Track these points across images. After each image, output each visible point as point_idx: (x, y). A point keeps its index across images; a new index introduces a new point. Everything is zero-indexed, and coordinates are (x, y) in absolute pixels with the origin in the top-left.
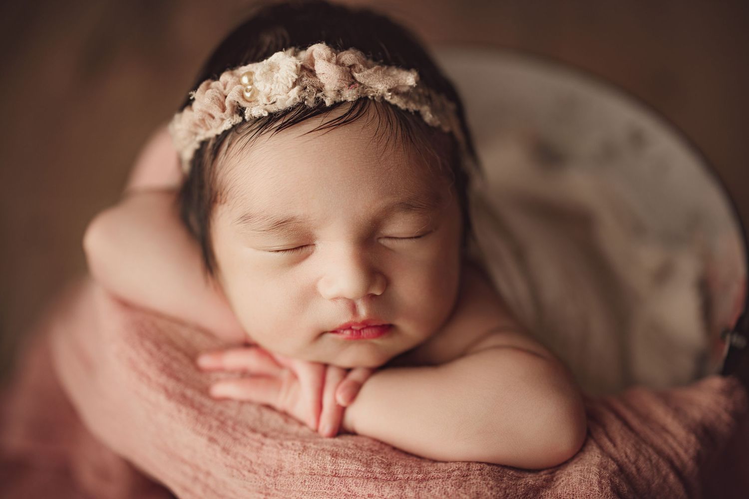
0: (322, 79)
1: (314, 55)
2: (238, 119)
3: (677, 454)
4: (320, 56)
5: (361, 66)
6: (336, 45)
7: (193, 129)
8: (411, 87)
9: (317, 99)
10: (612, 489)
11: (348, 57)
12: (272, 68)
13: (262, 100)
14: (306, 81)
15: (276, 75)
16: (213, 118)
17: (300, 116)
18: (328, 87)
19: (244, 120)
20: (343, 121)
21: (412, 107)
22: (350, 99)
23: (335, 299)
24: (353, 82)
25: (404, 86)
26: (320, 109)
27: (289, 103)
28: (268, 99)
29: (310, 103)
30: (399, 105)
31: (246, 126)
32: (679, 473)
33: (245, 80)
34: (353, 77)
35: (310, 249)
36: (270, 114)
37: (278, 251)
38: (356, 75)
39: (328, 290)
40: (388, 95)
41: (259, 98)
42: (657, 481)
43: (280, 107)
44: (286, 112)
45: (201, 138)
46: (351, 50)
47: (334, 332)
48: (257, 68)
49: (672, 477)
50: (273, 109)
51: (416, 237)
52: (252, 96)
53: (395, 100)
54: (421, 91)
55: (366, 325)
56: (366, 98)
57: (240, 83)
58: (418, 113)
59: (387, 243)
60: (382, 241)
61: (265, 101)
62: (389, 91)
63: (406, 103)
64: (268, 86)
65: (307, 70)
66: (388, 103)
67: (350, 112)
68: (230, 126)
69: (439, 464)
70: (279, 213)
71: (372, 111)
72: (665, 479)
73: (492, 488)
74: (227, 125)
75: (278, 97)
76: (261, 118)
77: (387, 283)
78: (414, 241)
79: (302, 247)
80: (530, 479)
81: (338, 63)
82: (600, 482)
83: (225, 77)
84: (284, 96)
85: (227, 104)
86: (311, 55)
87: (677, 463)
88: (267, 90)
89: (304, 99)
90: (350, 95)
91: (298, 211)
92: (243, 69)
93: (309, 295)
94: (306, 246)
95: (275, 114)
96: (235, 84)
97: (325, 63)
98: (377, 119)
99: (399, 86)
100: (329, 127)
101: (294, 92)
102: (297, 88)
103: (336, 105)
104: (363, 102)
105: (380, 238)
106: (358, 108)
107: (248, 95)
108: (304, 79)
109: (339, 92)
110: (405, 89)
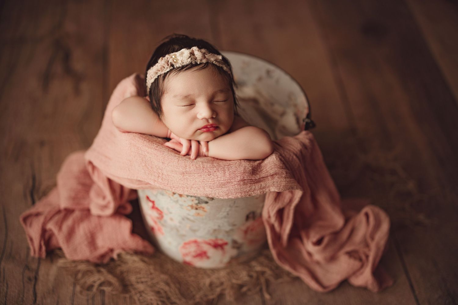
0: (197, 56)
1: (194, 50)
2: (172, 68)
3: (294, 150)
4: (196, 50)
5: (207, 53)
6: (200, 48)
7: (157, 72)
8: (220, 60)
9: (195, 62)
10: (279, 159)
11: (203, 50)
12: (182, 53)
13: (180, 62)
14: (192, 57)
15: (184, 55)
16: (165, 68)
17: (191, 66)
18: (198, 59)
19: (174, 68)
20: (203, 68)
21: (221, 65)
22: (204, 62)
23: (202, 119)
24: (205, 57)
25: (219, 59)
26: (196, 65)
27: (188, 63)
28: (182, 62)
29: (194, 63)
30: (217, 65)
31: (175, 70)
32: (296, 155)
33: (173, 57)
34: (205, 56)
35: (194, 105)
36: (182, 66)
37: (185, 106)
38: (206, 55)
39: (200, 116)
40: (214, 62)
41: (179, 61)
42: (291, 158)
43: (185, 64)
44: (187, 65)
45: (159, 74)
46: (203, 49)
47: (199, 129)
48: (177, 54)
49: (294, 157)
50: (183, 64)
51: (224, 101)
52: (176, 61)
53: (216, 63)
54: (222, 61)
55: (212, 126)
56: (208, 62)
57: (172, 57)
58: (222, 67)
59: (216, 103)
60: (214, 103)
61: (181, 62)
62: (215, 60)
63: (219, 64)
64: (182, 58)
65: (192, 54)
66: (214, 64)
67: (205, 65)
68: (169, 70)
69: (232, 161)
70: (185, 94)
71: (210, 65)
72: (293, 157)
73: (248, 165)
74: (168, 70)
75: (185, 61)
76: (179, 67)
77: (217, 114)
78: (223, 102)
79: (192, 105)
80: (258, 162)
81: (201, 51)
82: (276, 158)
83: (167, 56)
84: (186, 61)
85: (169, 63)
86: (193, 50)
87: (295, 152)
88: (181, 59)
89: (192, 62)
90: (204, 61)
91: (192, 93)
92: (172, 54)
93: (194, 119)
94: (193, 104)
95: (184, 66)
96: (170, 58)
97: (197, 52)
98: (212, 67)
99: (217, 59)
100: (199, 69)
101: (189, 60)
102: (190, 59)
103: (201, 64)
104: (207, 64)
105: (214, 102)
106: (206, 65)
107: (175, 61)
108: (191, 56)
109: (201, 60)
110: (219, 60)
